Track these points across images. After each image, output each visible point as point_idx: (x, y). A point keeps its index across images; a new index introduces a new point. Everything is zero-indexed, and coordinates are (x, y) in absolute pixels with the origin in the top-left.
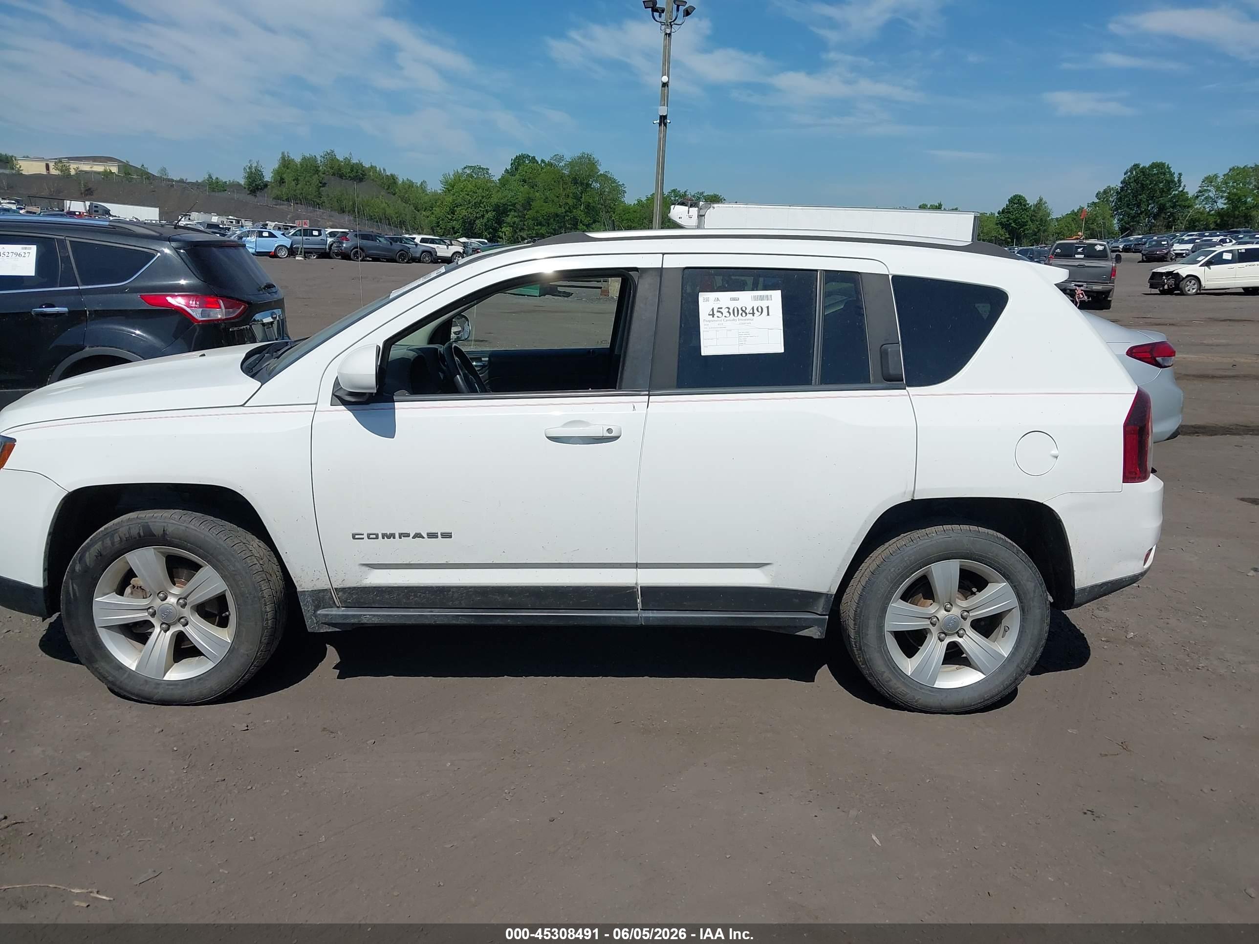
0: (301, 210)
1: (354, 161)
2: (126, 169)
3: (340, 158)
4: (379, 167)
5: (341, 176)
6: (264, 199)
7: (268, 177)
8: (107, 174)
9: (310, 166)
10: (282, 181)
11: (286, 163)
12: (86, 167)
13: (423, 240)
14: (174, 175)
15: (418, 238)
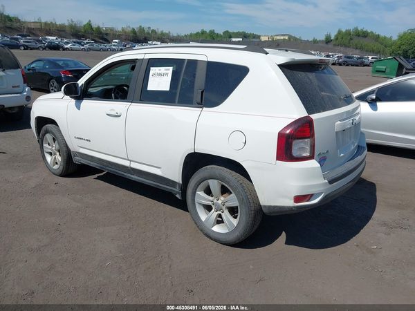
0: (342, 49)
1: (365, 30)
2: (290, 37)
3: (359, 29)
4: (374, 32)
5: (359, 36)
6: (330, 45)
7: (333, 38)
8: (284, 39)
9: (348, 33)
10: (337, 39)
11: (340, 32)
12: (278, 38)
13: (372, 58)
14: (303, 39)
15: (370, 57)
